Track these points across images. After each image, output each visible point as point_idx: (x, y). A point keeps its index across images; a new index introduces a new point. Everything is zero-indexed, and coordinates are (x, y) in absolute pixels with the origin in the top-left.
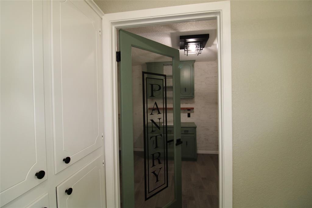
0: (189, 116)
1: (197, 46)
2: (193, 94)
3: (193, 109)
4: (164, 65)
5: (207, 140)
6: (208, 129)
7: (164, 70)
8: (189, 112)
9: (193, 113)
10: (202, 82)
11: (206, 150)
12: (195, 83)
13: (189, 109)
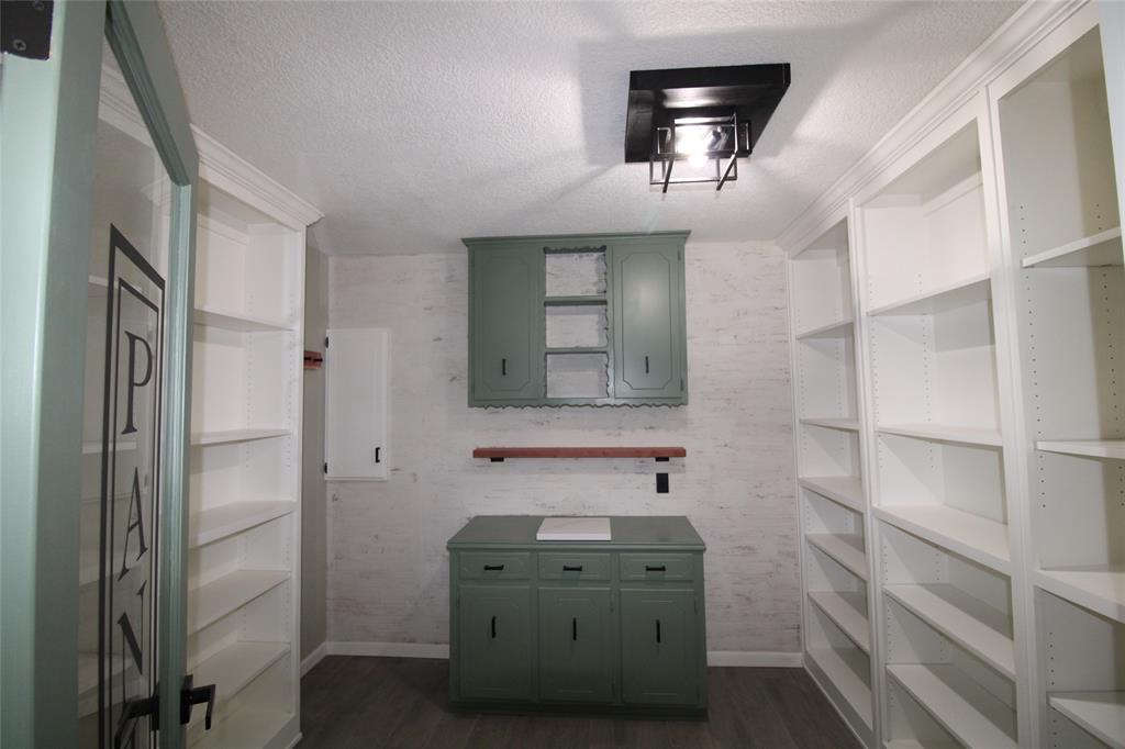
0: (662, 484)
1: (717, 135)
2: (683, 386)
3: (681, 453)
4: (547, 251)
5: (748, 599)
6: (749, 548)
7: (547, 276)
8: (662, 467)
9: (679, 471)
10: (718, 330)
11: (742, 649)
12: (688, 334)
13: (662, 456)
